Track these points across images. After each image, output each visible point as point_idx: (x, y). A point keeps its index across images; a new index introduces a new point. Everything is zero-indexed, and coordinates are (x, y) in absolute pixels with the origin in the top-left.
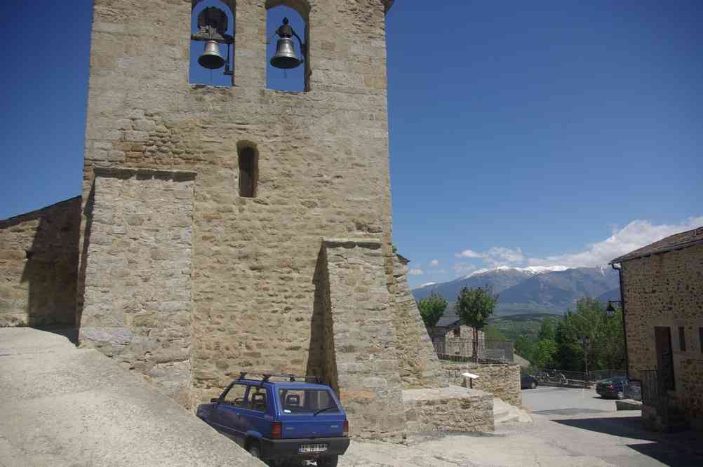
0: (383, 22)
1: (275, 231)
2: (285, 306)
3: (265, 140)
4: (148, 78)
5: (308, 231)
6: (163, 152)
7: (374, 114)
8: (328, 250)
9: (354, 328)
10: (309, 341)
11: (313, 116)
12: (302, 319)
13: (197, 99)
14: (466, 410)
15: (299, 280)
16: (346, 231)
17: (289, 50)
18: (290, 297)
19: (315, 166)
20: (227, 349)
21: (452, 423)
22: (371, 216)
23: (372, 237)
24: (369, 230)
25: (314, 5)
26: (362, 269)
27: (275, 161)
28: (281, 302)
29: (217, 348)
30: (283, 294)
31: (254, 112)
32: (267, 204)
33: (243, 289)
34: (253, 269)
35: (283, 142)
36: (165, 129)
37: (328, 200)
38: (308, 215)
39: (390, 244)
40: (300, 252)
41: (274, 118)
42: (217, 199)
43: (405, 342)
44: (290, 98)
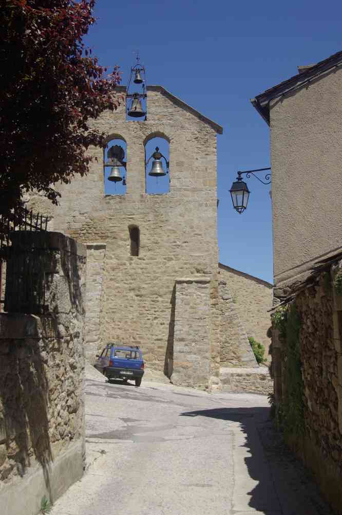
0: (216, 143)
1: (149, 275)
2: (154, 316)
3: (144, 223)
4: (81, 193)
5: (168, 274)
6: (89, 233)
7: (208, 203)
8: (177, 285)
9: (186, 328)
10: (167, 336)
11: (171, 207)
12: (164, 324)
13: (106, 203)
14: (263, 381)
15: (162, 302)
16: (190, 274)
17: (158, 168)
18: (157, 311)
19: (172, 237)
20: (123, 339)
21: (253, 388)
22: (205, 264)
23: (205, 276)
24: (204, 273)
25: (172, 139)
26: (195, 296)
27: (149, 236)
28: (152, 314)
29: (118, 338)
30: (154, 309)
31: (137, 208)
32: (144, 260)
33: (132, 307)
34: (137, 296)
35: (154, 224)
36: (90, 221)
37: (179, 256)
38: (167, 265)
39: (217, 281)
40: (163, 286)
41: (148, 210)
42: (118, 258)
43: (231, 339)
44: (157, 198)
